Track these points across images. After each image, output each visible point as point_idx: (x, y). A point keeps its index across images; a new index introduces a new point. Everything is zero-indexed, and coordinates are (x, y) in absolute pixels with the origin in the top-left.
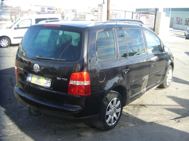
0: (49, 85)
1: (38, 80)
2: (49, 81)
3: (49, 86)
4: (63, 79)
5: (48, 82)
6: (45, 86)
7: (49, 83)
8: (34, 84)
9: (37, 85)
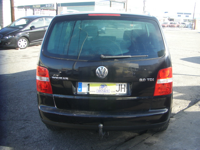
0: (124, 91)
1: (103, 89)
2: (123, 86)
3: (125, 93)
4: (148, 79)
5: (121, 88)
6: (117, 94)
7: (124, 88)
8: (97, 95)
9: (103, 95)
